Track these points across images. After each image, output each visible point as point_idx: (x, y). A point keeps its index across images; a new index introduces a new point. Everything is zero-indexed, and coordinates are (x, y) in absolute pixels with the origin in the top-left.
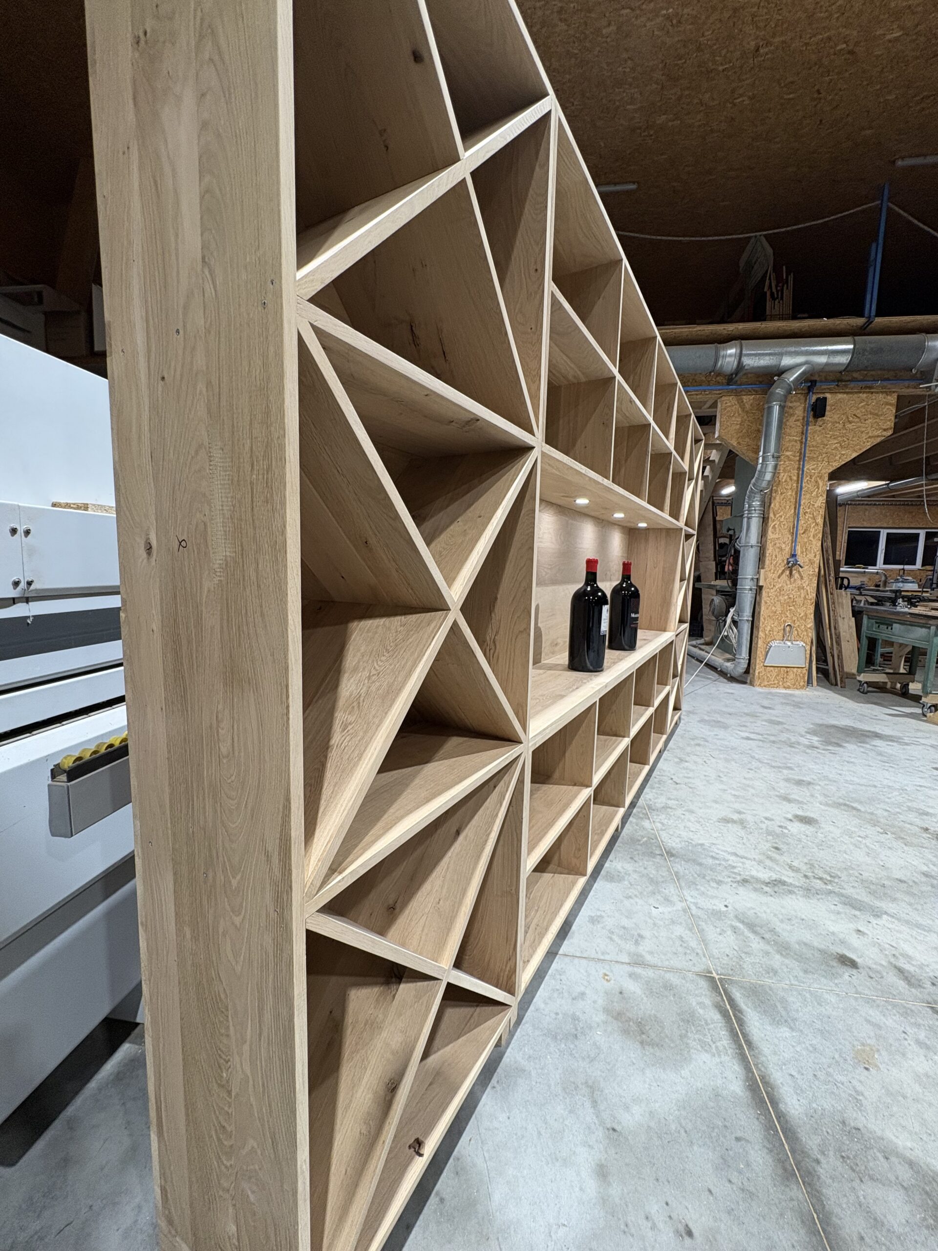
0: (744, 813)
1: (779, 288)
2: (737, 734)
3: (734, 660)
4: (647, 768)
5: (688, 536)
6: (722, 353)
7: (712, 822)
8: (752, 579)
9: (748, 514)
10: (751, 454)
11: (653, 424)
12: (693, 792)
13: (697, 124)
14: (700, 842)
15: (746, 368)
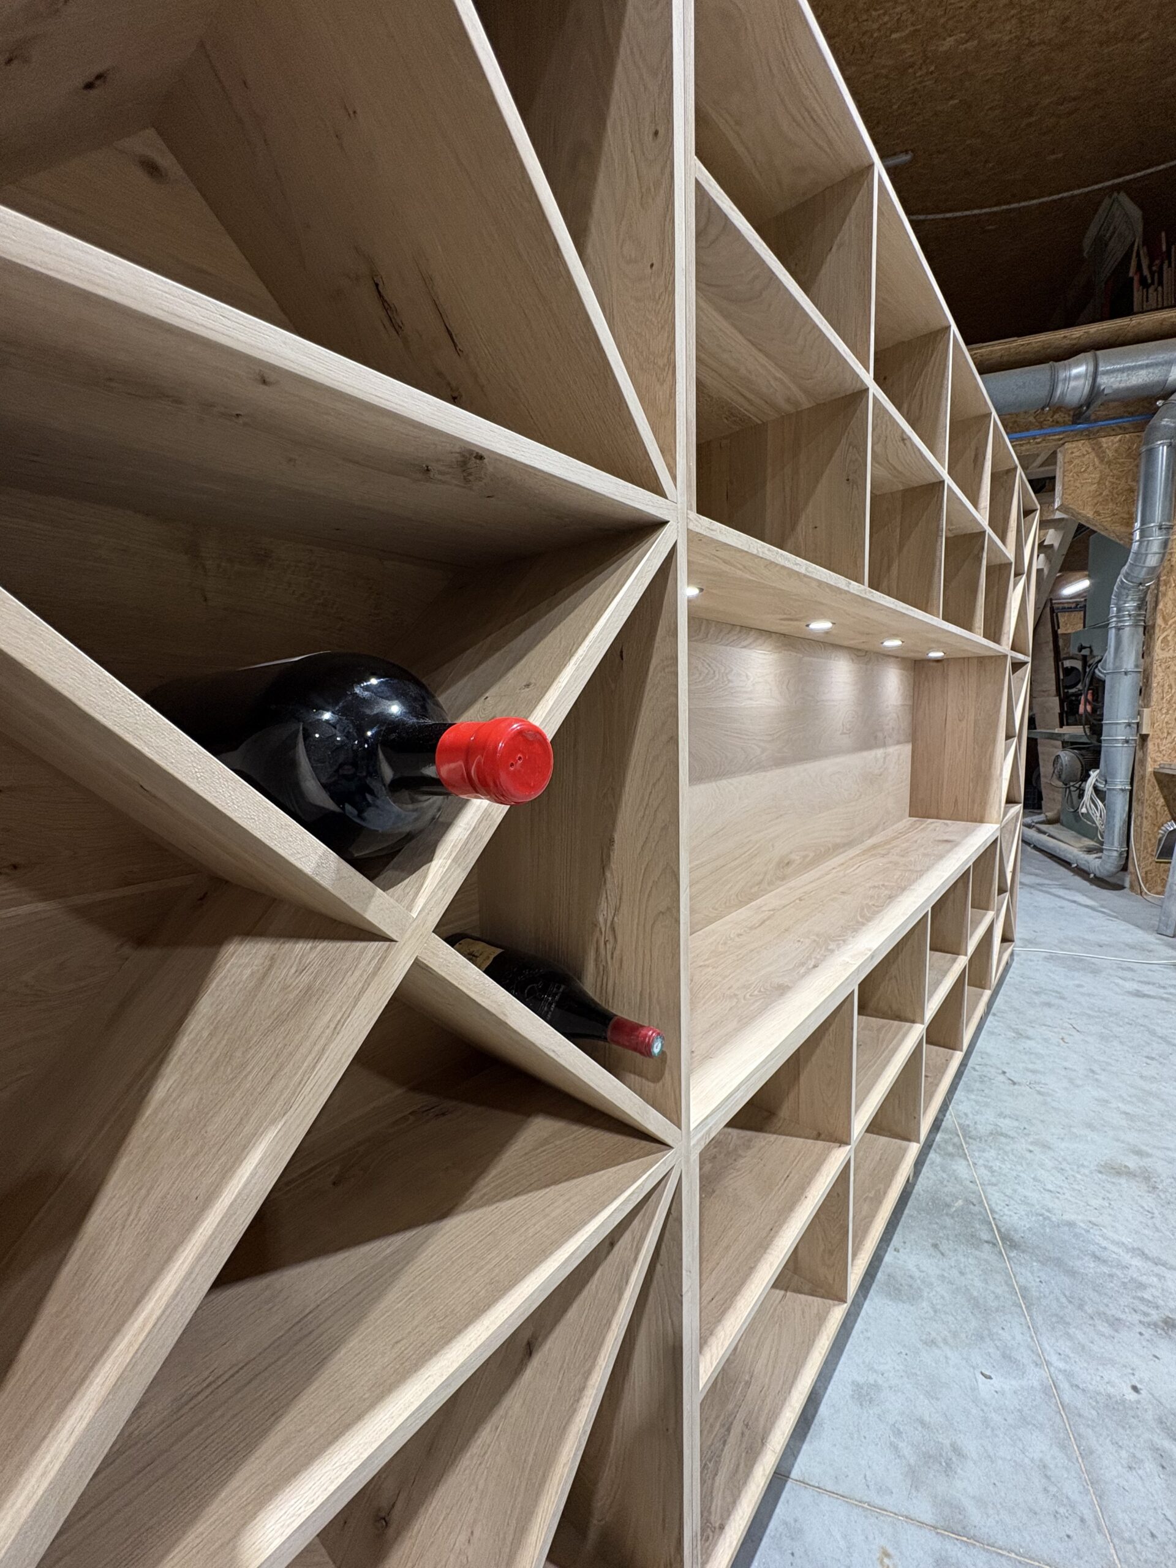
0: (1149, 1155)
1: (1154, 268)
2: (1117, 985)
3: (1101, 850)
4: (958, 1056)
5: (1017, 666)
6: (1062, 375)
7: (1087, 1172)
8: (1129, 725)
9: (1117, 622)
10: (1120, 529)
11: (948, 481)
12: (1045, 1103)
13: (1007, 38)
14: (1066, 1217)
15: (1106, 392)
